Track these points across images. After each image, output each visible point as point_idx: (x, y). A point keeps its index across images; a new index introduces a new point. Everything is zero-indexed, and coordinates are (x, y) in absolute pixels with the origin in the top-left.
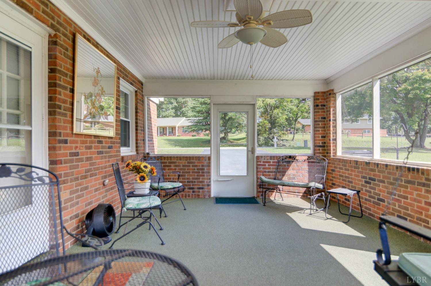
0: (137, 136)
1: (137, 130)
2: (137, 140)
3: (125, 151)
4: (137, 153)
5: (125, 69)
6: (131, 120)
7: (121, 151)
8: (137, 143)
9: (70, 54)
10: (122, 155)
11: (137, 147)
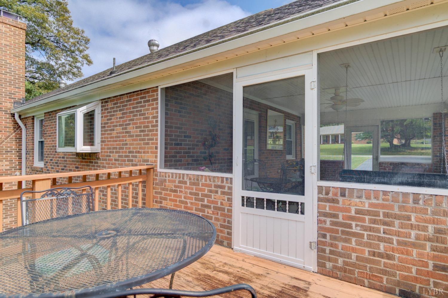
0: (296, 149)
1: (296, 145)
2: (296, 151)
3: (289, 157)
4: (296, 159)
5: (289, 114)
6: (293, 139)
7: (287, 157)
8: (296, 153)
9: (265, 118)
10: (287, 159)
11: (296, 155)
